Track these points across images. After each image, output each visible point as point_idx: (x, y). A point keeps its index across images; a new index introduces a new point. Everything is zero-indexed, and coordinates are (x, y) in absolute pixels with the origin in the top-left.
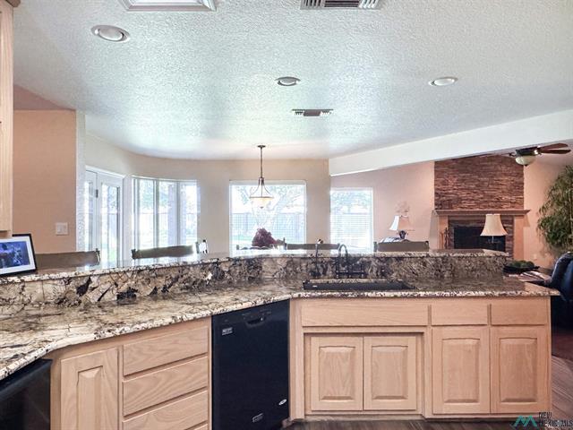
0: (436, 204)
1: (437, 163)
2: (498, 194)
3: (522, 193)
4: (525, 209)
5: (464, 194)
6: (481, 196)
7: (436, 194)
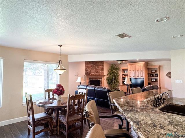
0: (85, 73)
1: (85, 62)
2: (99, 70)
3: (103, 71)
4: (104, 75)
5: (92, 71)
6: (96, 71)
7: (85, 70)
